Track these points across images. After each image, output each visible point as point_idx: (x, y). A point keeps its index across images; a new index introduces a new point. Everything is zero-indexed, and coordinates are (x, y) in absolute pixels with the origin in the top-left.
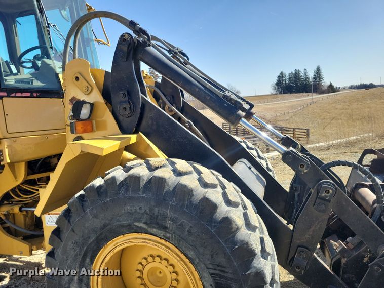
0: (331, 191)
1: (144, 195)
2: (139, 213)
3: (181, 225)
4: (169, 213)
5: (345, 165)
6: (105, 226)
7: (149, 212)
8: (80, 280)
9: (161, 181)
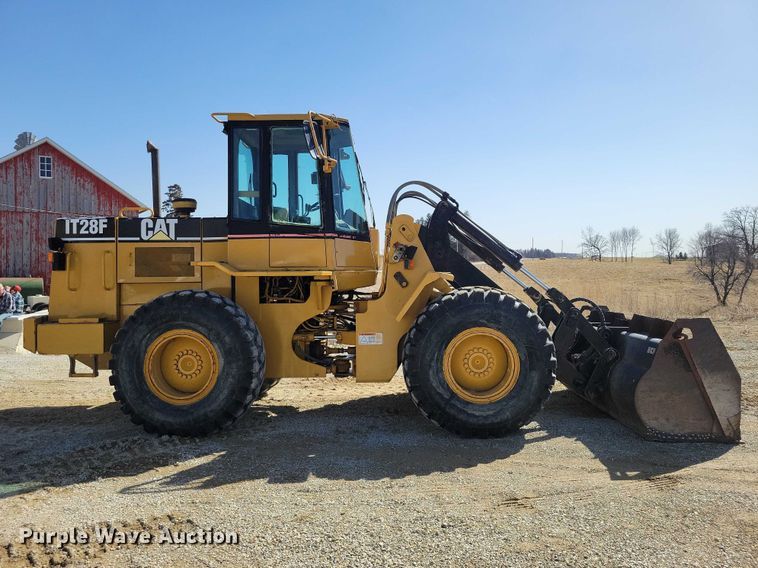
1: (487, 303)
2: (484, 314)
3: (510, 320)
4: (502, 313)
6: (460, 322)
7: (490, 313)
8: (437, 359)
9: (497, 296)
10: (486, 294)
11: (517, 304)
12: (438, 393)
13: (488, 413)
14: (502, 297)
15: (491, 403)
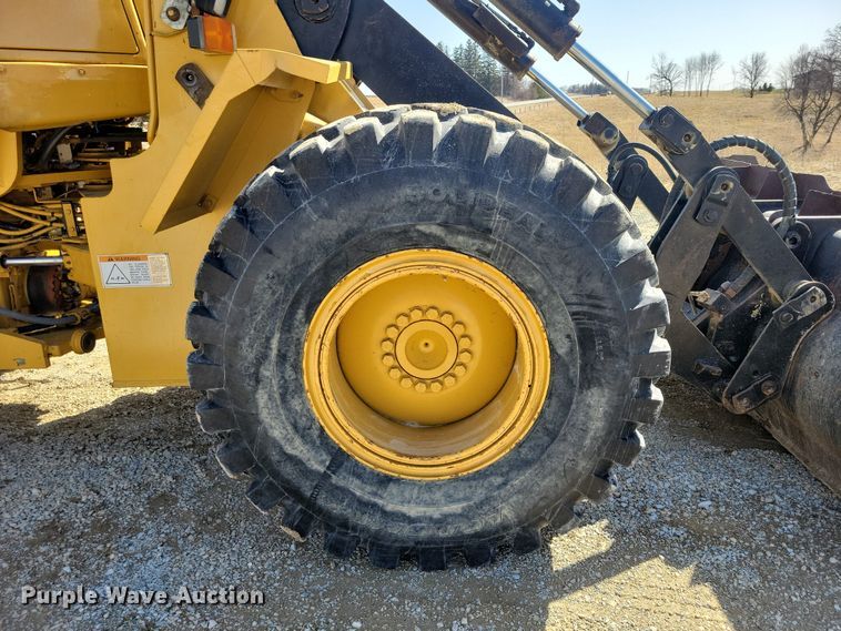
0: (731, 185)
1: (443, 165)
2: (432, 202)
3: (523, 222)
4: (498, 199)
5: (744, 145)
6: (349, 234)
7: (454, 200)
8: (282, 357)
9: (482, 134)
10: (441, 130)
11: (552, 165)
12: (290, 458)
13: (447, 509)
14: (500, 140)
15: (457, 479)
